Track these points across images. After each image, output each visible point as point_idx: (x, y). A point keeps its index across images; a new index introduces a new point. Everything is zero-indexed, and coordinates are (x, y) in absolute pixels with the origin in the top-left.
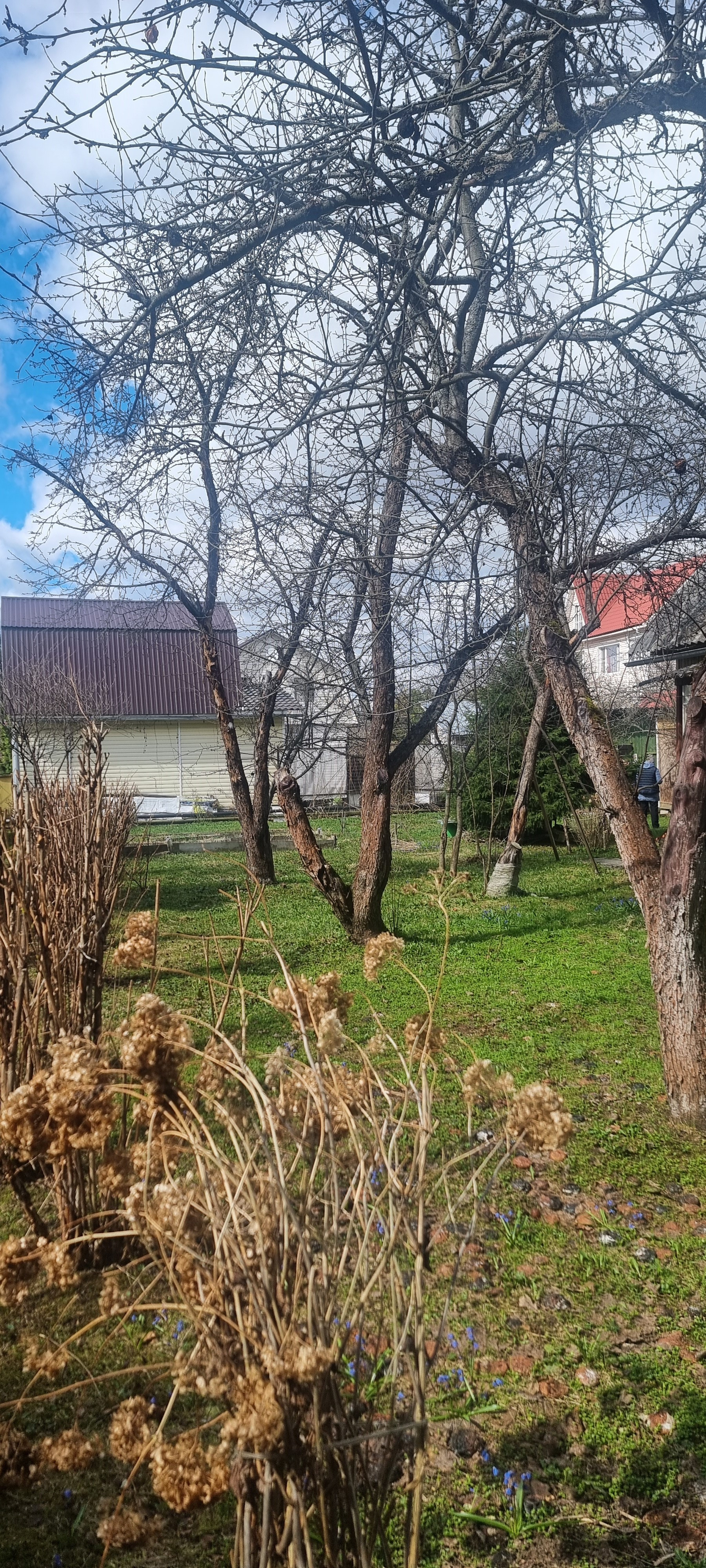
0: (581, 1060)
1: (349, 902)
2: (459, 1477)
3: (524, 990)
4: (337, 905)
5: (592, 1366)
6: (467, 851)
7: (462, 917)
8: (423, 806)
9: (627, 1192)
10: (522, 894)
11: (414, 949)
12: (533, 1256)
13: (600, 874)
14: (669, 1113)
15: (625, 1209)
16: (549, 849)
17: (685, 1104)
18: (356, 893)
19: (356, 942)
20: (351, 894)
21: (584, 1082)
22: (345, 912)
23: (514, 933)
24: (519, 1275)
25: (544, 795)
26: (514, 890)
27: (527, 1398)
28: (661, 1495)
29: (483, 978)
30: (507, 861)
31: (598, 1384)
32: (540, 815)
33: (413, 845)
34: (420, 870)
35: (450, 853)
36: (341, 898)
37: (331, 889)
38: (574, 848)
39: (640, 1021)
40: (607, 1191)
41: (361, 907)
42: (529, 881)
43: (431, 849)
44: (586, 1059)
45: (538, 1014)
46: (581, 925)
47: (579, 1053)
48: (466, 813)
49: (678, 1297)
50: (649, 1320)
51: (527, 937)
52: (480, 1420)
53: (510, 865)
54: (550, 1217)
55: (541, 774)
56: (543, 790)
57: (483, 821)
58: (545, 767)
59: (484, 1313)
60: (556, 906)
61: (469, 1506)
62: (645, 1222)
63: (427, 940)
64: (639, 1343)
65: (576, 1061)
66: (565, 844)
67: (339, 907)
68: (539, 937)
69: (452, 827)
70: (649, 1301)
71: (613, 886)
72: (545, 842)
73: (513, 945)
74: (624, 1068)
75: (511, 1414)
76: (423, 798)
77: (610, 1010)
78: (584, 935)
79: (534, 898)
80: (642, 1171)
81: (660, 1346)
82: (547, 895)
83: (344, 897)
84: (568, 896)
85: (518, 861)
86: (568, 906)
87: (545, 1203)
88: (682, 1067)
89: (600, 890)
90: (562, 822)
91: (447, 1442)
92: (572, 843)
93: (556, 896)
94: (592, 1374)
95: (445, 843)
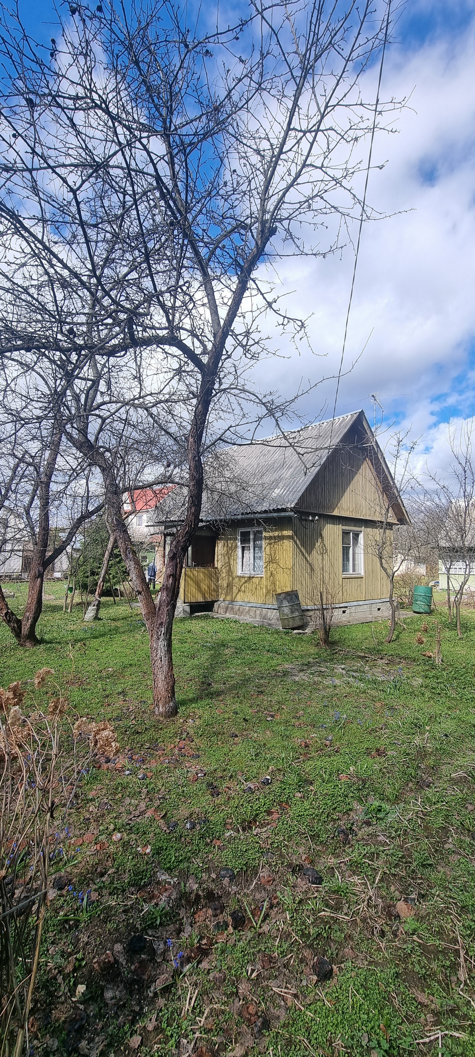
0: (121, 693)
1: (20, 627)
2: (58, 900)
3: (99, 663)
4: (13, 629)
5: (119, 832)
6: (77, 600)
7: (73, 631)
8: (58, 578)
9: (137, 750)
10: (100, 619)
11: (50, 647)
12: (98, 786)
13: (132, 609)
14: (154, 712)
15: (135, 757)
16: (112, 598)
17: (160, 708)
18: (24, 623)
19: (22, 645)
20: (21, 623)
21: (122, 702)
22: (17, 632)
23: (95, 638)
24: (90, 797)
25: (111, 576)
26: (97, 618)
27: (91, 853)
28: (145, 882)
29: (80, 659)
30: (94, 606)
31: (121, 839)
32: (109, 584)
33: (53, 597)
34: (55, 609)
35: (69, 600)
36: (16, 625)
37: (11, 621)
38: (122, 598)
39: (145, 673)
40: (129, 751)
41: (25, 630)
42: (103, 613)
43: (60, 599)
44: (123, 693)
45: (104, 674)
46: (123, 632)
47: (120, 690)
48: (77, 583)
49: (154, 793)
50: (143, 806)
51: (101, 639)
52: (69, 870)
53: (95, 607)
54: (105, 766)
55: (110, 567)
56: (111, 574)
57: (84, 587)
58: (112, 564)
59: (74, 818)
60: (113, 624)
61: (62, 913)
62: (143, 761)
63: (56, 643)
64: (139, 816)
65: (119, 693)
66: (118, 596)
67: (14, 630)
68: (106, 639)
69: (70, 589)
70: (143, 797)
71: (137, 615)
72: (110, 595)
73: (95, 643)
74: (138, 694)
75: (83, 863)
76: (57, 575)
77: (134, 669)
78: (124, 637)
79: (105, 621)
80: (143, 739)
81: (146, 816)
82: (110, 619)
83: (17, 625)
84: (119, 619)
85: (99, 606)
86: (118, 624)
87: (103, 760)
88: (160, 694)
89: (131, 616)
90: (117, 587)
91: (53, 885)
92: (122, 596)
93: (114, 620)
94: (119, 835)
95: (67, 597)
